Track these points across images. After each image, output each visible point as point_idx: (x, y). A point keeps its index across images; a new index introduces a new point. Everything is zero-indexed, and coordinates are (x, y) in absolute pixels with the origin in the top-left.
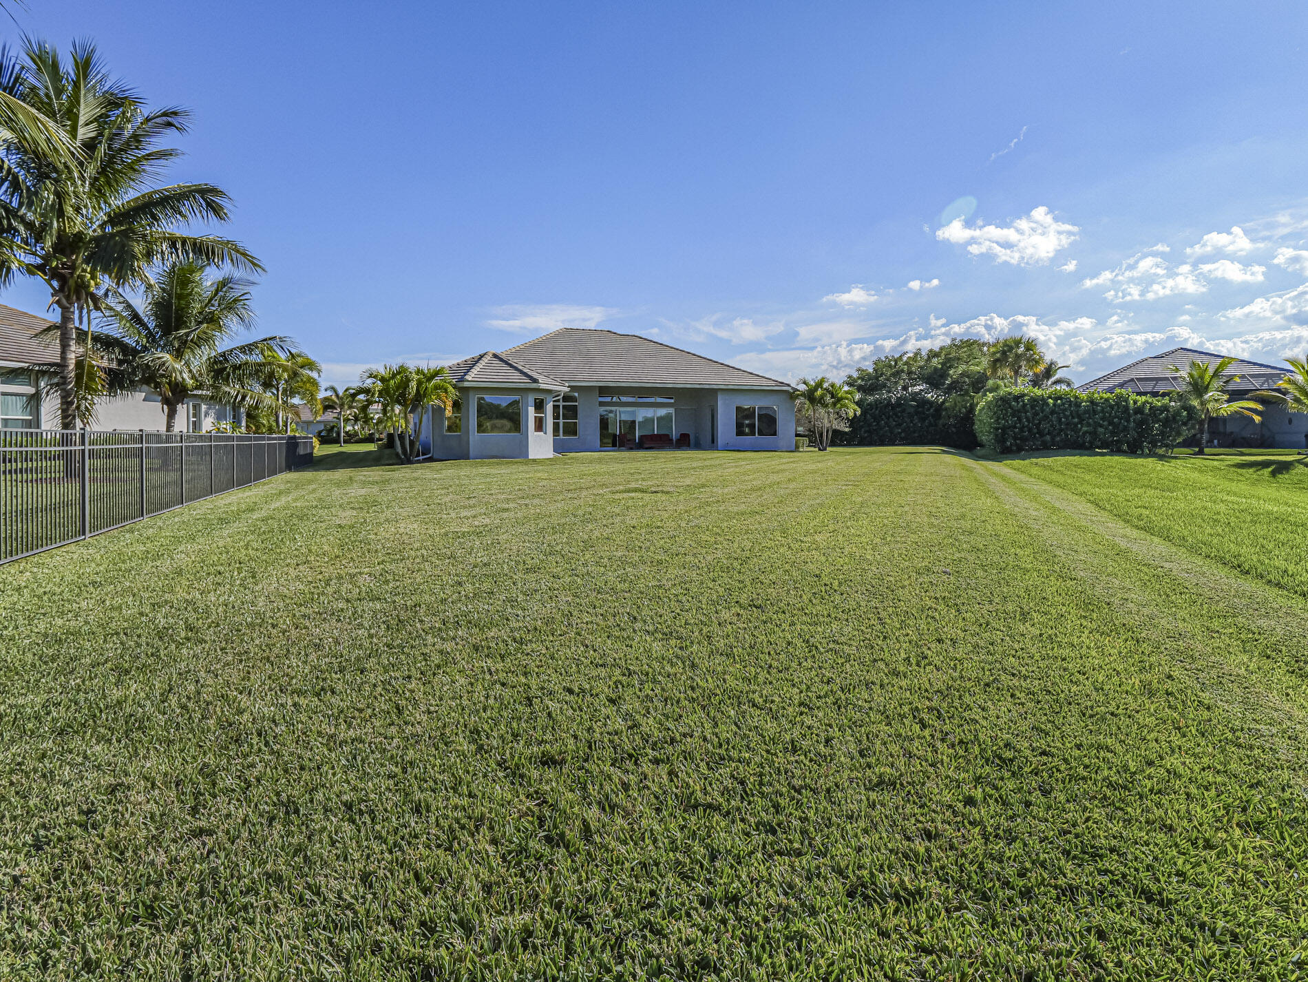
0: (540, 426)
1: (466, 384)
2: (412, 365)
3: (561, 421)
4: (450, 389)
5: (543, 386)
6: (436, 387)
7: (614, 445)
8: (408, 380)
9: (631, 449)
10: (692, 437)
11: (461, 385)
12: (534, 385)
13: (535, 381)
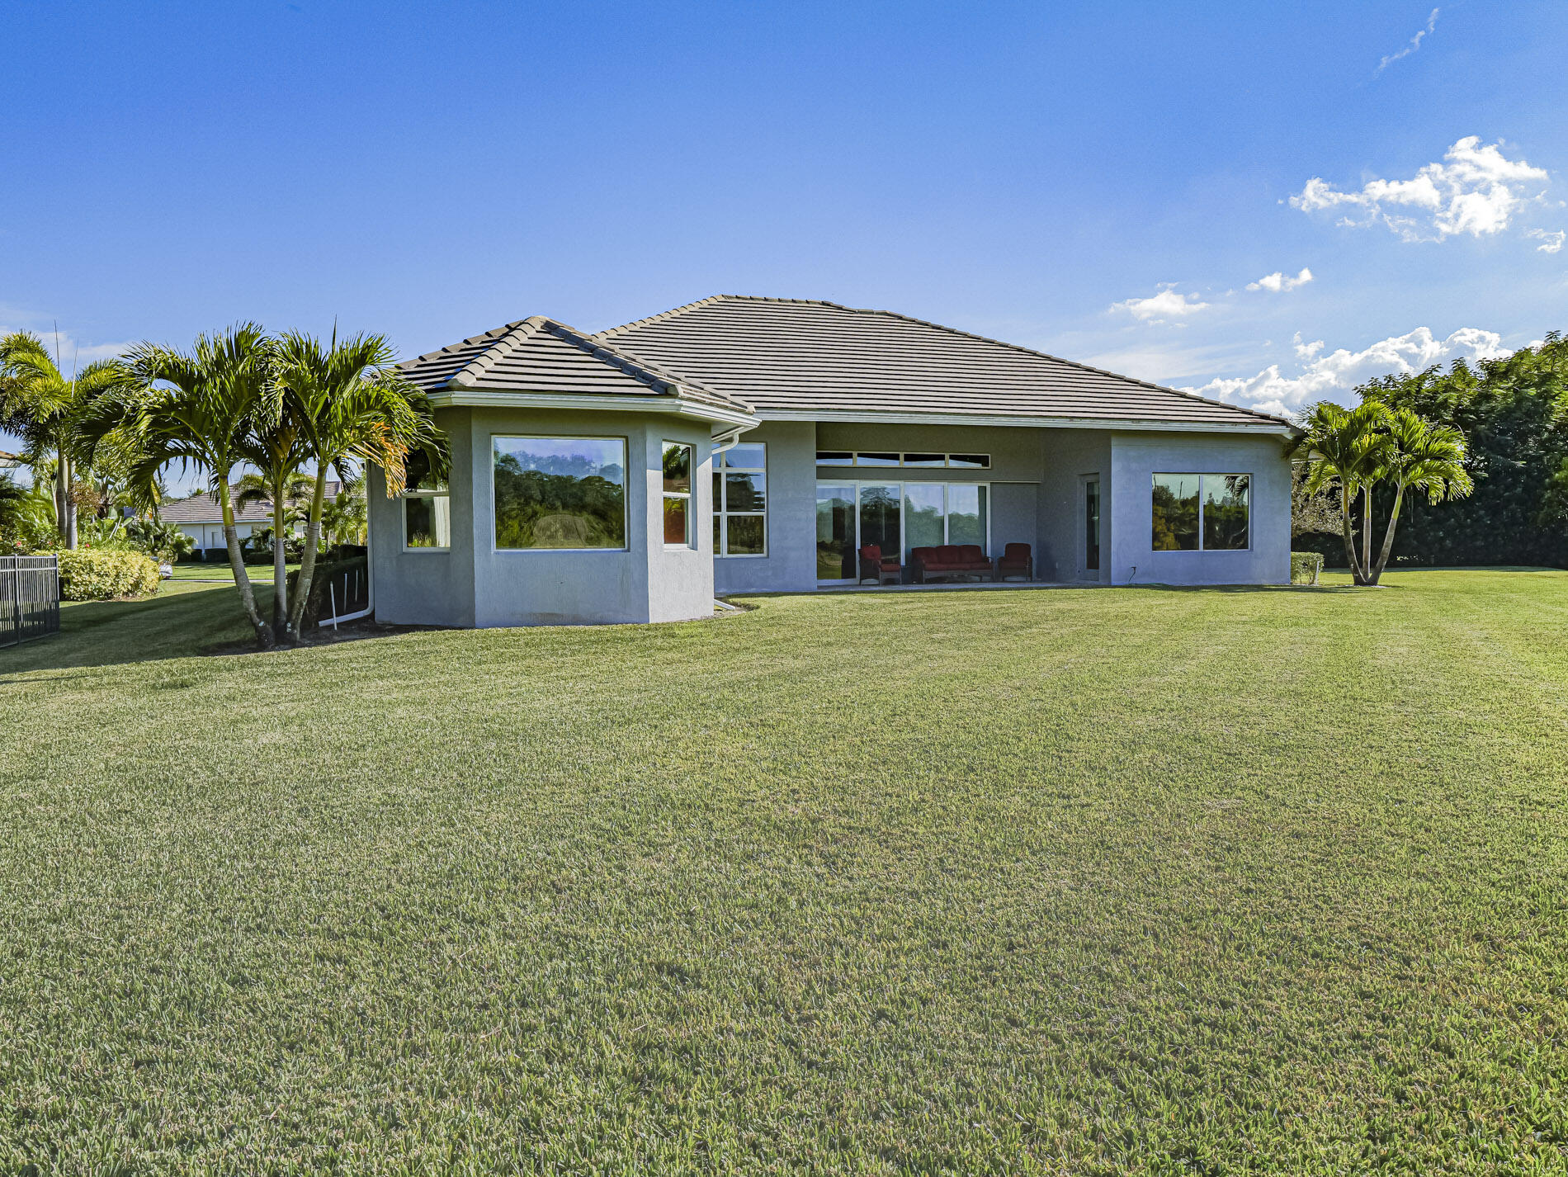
0: (676, 526)
1: (458, 399)
2: (275, 330)
3: (724, 514)
4: (401, 405)
5: (689, 409)
6: (361, 404)
7: (848, 572)
8: (260, 377)
9: (890, 582)
10: (1033, 553)
11: (442, 400)
12: (664, 405)
13: (666, 391)
